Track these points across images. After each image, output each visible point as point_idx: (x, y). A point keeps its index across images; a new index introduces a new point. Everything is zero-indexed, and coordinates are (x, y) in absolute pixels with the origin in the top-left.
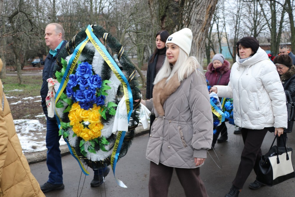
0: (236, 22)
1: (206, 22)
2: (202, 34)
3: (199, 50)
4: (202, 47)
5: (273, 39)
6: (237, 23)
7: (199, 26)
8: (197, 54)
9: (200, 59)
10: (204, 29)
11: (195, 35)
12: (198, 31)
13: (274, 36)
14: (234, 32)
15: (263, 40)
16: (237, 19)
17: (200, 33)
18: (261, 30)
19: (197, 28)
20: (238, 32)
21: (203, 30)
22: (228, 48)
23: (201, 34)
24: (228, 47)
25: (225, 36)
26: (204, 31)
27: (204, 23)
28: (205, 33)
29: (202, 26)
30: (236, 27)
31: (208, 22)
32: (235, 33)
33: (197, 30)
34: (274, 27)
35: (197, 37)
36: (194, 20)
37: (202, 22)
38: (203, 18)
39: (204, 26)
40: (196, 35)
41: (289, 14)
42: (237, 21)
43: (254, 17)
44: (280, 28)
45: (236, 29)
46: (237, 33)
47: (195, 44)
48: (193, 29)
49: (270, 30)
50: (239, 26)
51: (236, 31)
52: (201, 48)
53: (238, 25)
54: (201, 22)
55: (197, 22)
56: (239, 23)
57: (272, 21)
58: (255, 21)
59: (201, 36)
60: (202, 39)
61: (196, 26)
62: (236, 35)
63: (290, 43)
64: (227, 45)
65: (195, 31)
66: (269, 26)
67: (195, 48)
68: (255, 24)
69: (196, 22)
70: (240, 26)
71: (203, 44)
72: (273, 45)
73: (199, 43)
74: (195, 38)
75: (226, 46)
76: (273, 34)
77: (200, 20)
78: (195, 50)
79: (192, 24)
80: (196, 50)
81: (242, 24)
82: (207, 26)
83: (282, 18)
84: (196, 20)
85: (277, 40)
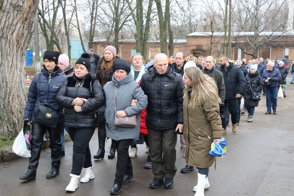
0: (91, 8)
1: (28, 9)
2: (22, 27)
3: (17, 51)
4: (23, 46)
5: (139, 35)
6: (93, 9)
7: (17, 15)
8: (15, 57)
9: (19, 64)
10: (26, 20)
11: (10, 27)
12: (15, 22)
13: (140, 30)
14: (89, 22)
15: (130, 35)
16: (94, 4)
17: (19, 25)
18: (125, 21)
19: (14, 16)
20: (95, 22)
21: (24, 20)
22: (81, 44)
23: (20, 27)
24: (80, 42)
25: (77, 27)
26: (26, 23)
27: (24, 10)
28: (27, 26)
29: (22, 14)
30: (92, 14)
31: (32, 10)
32: (91, 22)
33: (13, 20)
34: (140, 19)
35: (14, 31)
36: (9, 5)
37: (23, 8)
38: (23, 2)
39: (25, 16)
40: (12, 28)
41: (157, 3)
42: (93, 6)
43: (115, 3)
44: (147, 21)
45: (92, 17)
46: (93, 23)
47: (11, 41)
48: (7, 18)
49: (136, 24)
50: (96, 13)
51: (92, 20)
52: (21, 47)
53: (94, 12)
54: (19, 9)
55: (14, 8)
56: (97, 9)
57: (137, 11)
58: (116, 9)
59: (21, 29)
60: (23, 34)
61: (12, 14)
62: (92, 25)
63: (159, 41)
64: (80, 39)
65: (11, 21)
66: (134, 18)
67: (11, 48)
68: (117, 13)
69: (11, 7)
70: (98, 14)
71: (24, 42)
72: (139, 43)
73: (18, 41)
74: (11, 32)
75: (78, 40)
76: (139, 28)
77: (18, 6)
78: (11, 51)
79: (6, 10)
80: (13, 51)
81: (100, 11)
82: (30, 15)
83: (150, 7)
84: (11, 4)
85: (144, 37)
